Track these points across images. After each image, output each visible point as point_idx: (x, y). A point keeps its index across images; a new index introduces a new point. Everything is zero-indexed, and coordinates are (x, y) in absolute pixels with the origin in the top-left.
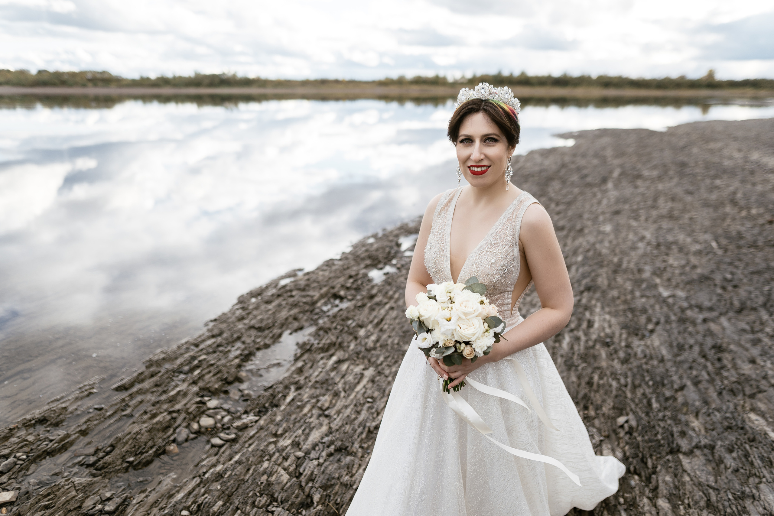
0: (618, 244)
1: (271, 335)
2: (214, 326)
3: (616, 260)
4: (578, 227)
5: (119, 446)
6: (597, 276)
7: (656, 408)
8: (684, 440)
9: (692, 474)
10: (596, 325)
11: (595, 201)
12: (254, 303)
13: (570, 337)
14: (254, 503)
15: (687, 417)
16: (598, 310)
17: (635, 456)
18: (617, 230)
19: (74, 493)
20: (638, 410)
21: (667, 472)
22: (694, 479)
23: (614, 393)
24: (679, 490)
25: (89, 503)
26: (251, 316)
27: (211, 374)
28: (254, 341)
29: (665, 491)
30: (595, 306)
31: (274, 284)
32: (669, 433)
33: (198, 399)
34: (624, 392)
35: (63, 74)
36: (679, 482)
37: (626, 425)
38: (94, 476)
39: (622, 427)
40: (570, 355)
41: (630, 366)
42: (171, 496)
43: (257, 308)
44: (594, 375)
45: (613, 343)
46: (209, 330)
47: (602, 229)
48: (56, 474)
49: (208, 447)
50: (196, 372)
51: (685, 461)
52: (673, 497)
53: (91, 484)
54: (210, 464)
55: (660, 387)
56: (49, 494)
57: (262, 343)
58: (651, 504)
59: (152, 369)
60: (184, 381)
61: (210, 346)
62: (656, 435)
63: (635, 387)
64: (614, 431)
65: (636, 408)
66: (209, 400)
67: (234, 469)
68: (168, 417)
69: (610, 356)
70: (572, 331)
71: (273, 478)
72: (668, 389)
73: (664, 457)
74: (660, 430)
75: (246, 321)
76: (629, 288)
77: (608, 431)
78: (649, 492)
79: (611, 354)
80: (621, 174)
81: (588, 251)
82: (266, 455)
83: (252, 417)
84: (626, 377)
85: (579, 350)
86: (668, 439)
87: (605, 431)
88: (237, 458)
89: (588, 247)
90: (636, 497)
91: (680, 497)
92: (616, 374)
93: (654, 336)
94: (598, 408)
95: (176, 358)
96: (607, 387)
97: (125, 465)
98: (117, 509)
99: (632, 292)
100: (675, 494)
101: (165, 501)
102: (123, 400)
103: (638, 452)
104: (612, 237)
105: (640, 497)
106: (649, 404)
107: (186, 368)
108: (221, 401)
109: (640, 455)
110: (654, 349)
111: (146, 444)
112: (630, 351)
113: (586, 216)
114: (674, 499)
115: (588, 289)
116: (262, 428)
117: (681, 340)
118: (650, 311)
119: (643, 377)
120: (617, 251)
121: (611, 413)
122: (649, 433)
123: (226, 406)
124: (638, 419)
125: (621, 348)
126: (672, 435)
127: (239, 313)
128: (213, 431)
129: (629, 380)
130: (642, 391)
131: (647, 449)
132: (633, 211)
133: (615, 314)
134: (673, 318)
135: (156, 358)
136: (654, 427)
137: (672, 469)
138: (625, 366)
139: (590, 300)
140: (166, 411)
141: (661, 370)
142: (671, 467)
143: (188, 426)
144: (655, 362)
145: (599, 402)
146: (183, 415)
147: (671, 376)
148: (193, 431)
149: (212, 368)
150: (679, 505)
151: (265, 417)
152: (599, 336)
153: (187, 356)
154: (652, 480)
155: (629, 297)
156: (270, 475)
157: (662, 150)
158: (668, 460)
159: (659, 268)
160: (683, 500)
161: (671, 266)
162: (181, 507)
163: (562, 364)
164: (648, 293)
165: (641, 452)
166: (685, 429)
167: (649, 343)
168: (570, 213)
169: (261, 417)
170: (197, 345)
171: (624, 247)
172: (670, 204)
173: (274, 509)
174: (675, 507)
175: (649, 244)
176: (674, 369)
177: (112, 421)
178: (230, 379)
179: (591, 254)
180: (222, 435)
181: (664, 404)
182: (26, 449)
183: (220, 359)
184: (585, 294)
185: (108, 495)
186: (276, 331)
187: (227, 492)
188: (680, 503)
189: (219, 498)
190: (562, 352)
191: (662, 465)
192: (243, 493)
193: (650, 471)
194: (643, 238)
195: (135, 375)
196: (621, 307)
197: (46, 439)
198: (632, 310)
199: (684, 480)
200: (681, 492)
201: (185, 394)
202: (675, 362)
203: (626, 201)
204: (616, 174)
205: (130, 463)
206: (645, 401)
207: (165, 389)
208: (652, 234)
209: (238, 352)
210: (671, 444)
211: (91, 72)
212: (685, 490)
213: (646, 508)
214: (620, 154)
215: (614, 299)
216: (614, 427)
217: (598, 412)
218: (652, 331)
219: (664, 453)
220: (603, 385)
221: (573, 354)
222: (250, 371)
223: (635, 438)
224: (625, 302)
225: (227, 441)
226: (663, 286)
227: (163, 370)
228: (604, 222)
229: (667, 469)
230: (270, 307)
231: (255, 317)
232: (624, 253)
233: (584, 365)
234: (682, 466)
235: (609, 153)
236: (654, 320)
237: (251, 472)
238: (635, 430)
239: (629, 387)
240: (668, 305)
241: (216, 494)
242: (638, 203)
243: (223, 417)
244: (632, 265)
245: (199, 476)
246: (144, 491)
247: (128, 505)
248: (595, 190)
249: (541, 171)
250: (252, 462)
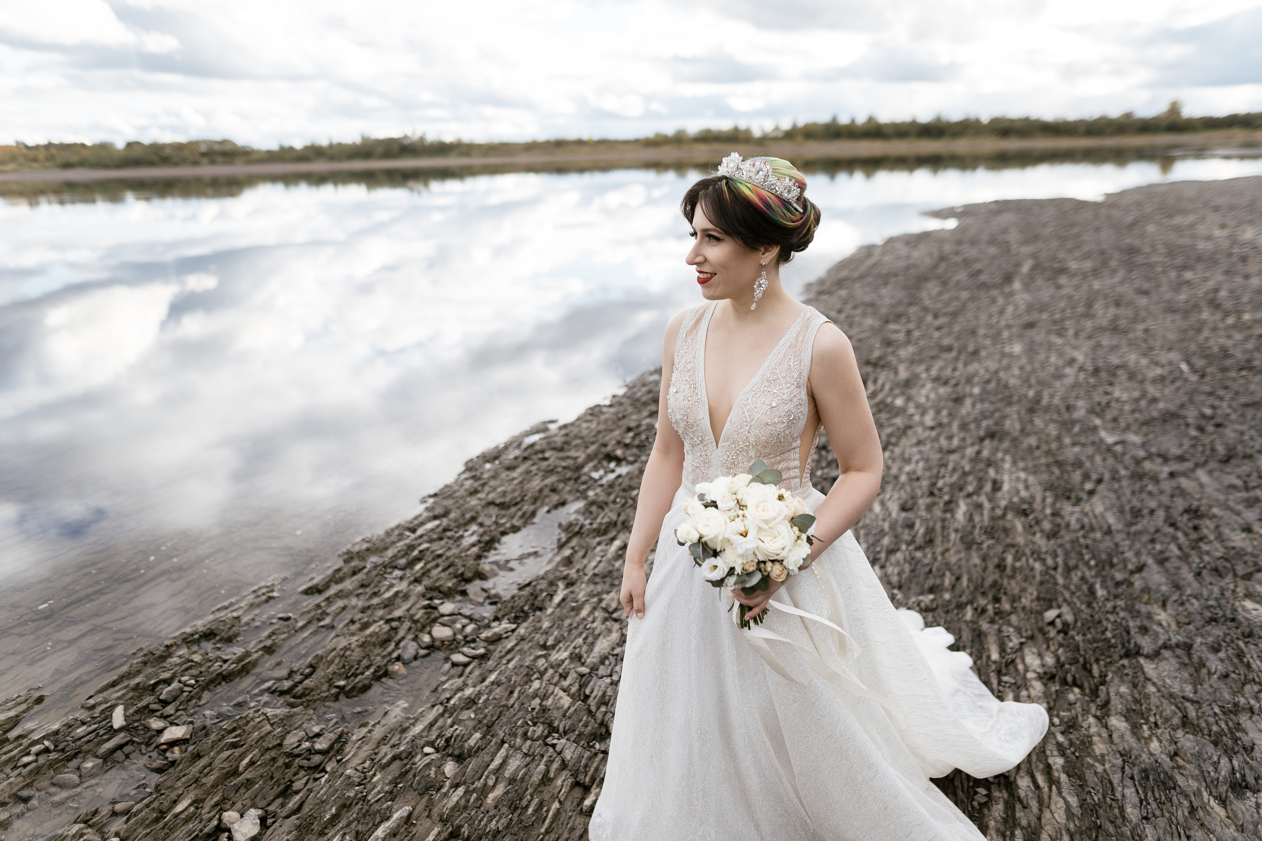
0: (1034, 371)
1: (520, 513)
2: (435, 502)
3: (1031, 393)
4: (971, 348)
5: (321, 666)
6: (1004, 417)
7: (1103, 596)
8: (1146, 637)
9: (1160, 683)
10: (1006, 487)
11: (994, 309)
12: (489, 470)
13: (967, 505)
14: (525, 734)
15: (1149, 607)
16: (1007, 465)
17: (1075, 661)
18: (1031, 350)
19: (268, 728)
20: (1075, 600)
21: (1122, 681)
22: (1163, 689)
23: (1038, 578)
24: (1141, 705)
25: (291, 740)
26: (487, 489)
27: (440, 569)
28: (496, 523)
29: (1120, 707)
30: (1003, 460)
31: (516, 442)
32: (1122, 629)
33: (426, 602)
34: (1053, 577)
36: (1140, 694)
37: (1058, 621)
38: (292, 706)
39: (1052, 623)
40: (969, 529)
41: (1060, 541)
42: (404, 730)
43: (494, 477)
44: (1005, 555)
45: (1033, 511)
46: (427, 509)
47: (1007, 350)
48: (239, 705)
49: (447, 666)
50: (418, 566)
51: (1149, 667)
52: (1132, 714)
53: (290, 717)
54: (454, 687)
55: (1107, 568)
56: (234, 730)
57: (508, 525)
58: (1099, 725)
59: (355, 563)
60: (401, 578)
61: (432, 530)
62: (1103, 632)
63: (1068, 570)
64: (1041, 630)
65: (1071, 597)
66: (442, 603)
67: (491, 692)
68: (386, 628)
69: (1029, 529)
70: (969, 495)
71: (549, 702)
72: (1120, 571)
73: (1117, 662)
74: (1110, 626)
75: (481, 495)
76: (1054, 433)
77: (1032, 630)
78: (1097, 708)
79: (1031, 526)
80: (1034, 268)
81: (988, 382)
82: (534, 673)
83: (505, 625)
84: (1055, 556)
85: (982, 521)
86: (1122, 637)
87: (1026, 631)
88: (492, 677)
89: (987, 377)
90: (1077, 716)
91: (1142, 714)
92: (1039, 553)
93: (1095, 499)
94: (1014, 600)
95: (386, 549)
96: (1027, 571)
97: (334, 691)
98: (331, 747)
99: (1059, 438)
100: (1134, 710)
101: (397, 737)
102: (318, 606)
103: (1078, 656)
104: (1024, 361)
105: (1083, 716)
106: (1092, 592)
107: (402, 561)
108: (458, 605)
109: (1081, 660)
110: (1095, 517)
111: (359, 662)
112: (1059, 520)
113: (982, 332)
114: (1134, 717)
115: (991, 435)
116: (522, 639)
117: (1136, 503)
118: (1088, 464)
119: (1081, 554)
120: (1033, 381)
121: (1035, 606)
122: (1093, 631)
123: (466, 611)
124: (1077, 613)
125: (1046, 517)
126: (1128, 633)
127: (468, 484)
128: (452, 645)
129: (1060, 560)
130: (1079, 574)
131: (1091, 652)
132: (1055, 322)
133: (1035, 470)
134: (1123, 472)
135: (357, 549)
136: (1100, 622)
137: (1130, 677)
138: (1052, 542)
139: (995, 450)
140: (381, 619)
141: (1107, 544)
142: (1127, 675)
143: (416, 639)
144: (1098, 535)
145: (1016, 591)
146: (407, 624)
147: (1123, 553)
148: (424, 645)
149: (440, 561)
150: (1141, 725)
151: (525, 624)
152: (1011, 502)
153: (400, 544)
154: (1100, 693)
155: (1054, 446)
156: (545, 697)
158: (1123, 666)
159: (1099, 404)
160: (1148, 717)
161: (1118, 400)
162: (422, 742)
163: (958, 541)
164: (1083, 439)
165: (1081, 656)
166: (1146, 623)
167: (1087, 508)
168: (957, 328)
169: (519, 625)
170: (413, 531)
171: (1042, 374)
172: (1112, 311)
173: (555, 741)
174: (1136, 727)
175: (1081, 369)
176: (1127, 542)
177: (306, 634)
178: (469, 575)
179: (992, 386)
180: (465, 650)
181: (1113, 591)
182: (194, 672)
183: (449, 548)
184: (987, 442)
185: (316, 729)
186: (527, 508)
187: (485, 722)
188: (1142, 721)
189: (476, 729)
190: (956, 525)
191: (1115, 672)
192: (509, 722)
193: (1096, 681)
194: (1072, 361)
195: (330, 572)
196: (1043, 460)
197: (218, 659)
198: (1060, 464)
199: (1147, 691)
200: (1143, 708)
201: (406, 597)
202: (1128, 534)
203: (1043, 308)
204: (1025, 268)
205: (341, 688)
206: (1085, 588)
207: (376, 590)
208: (1086, 354)
209: (474, 538)
210: (1126, 644)
212: (1149, 704)
213: (1093, 730)
214: (1031, 238)
215: (1030, 449)
216: (1040, 624)
217: (1015, 605)
218: (1091, 493)
219: (1116, 657)
220: (1021, 569)
221: (974, 527)
222: (496, 563)
223: (1073, 638)
224: (1049, 453)
225: (474, 658)
226: (1105, 429)
227: (369, 566)
228: (1010, 339)
229: (1121, 677)
230: (515, 474)
231: (494, 489)
232: (1041, 383)
233: (991, 542)
234: (1144, 673)
235: (1013, 237)
236: (1094, 476)
237: (516, 695)
238: (1071, 627)
239: (1060, 570)
240: (1115, 456)
241: (471, 724)
242: (1063, 311)
243: (464, 627)
244: (1056, 401)
245: (441, 704)
246: (364, 725)
247: (345, 743)
248: (994, 293)
249: (908, 268)
250: (515, 682)
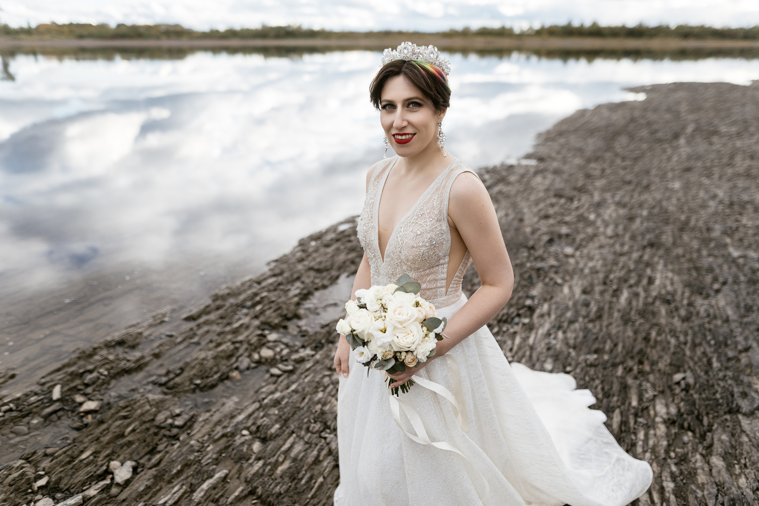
0: (687, 202)
1: (329, 277)
2: (276, 266)
3: (683, 217)
4: (645, 182)
5: (187, 369)
6: (662, 233)
7: (717, 367)
8: (746, 401)
9: (752, 435)
10: (657, 282)
11: (664, 157)
12: (313, 247)
13: (629, 293)
14: (308, 428)
15: (750, 379)
16: (660, 267)
17: (691, 413)
18: (686, 187)
19: (148, 407)
20: (697, 368)
21: (724, 431)
22: (753, 440)
23: (672, 350)
24: (736, 450)
25: (161, 417)
26: (310, 259)
27: (272, 310)
28: (313, 282)
29: (720, 450)
30: (658, 263)
31: (333, 229)
32: (728, 393)
33: (259, 332)
34: (683, 350)
35: (139, 27)
36: (736, 441)
37: (683, 383)
38: (165, 394)
39: (678, 383)
40: (627, 310)
41: (691, 324)
42: (233, 417)
43: (316, 250)
44: (651, 331)
45: (674, 301)
46: (271, 270)
47: (670, 186)
48: (133, 390)
49: (267, 376)
50: (258, 308)
51: (745, 422)
52: (728, 456)
53: (162, 401)
54: (269, 391)
55: (723, 347)
56: (127, 407)
57: (320, 284)
58: (704, 461)
59: (219, 303)
60: (246, 315)
61: (271, 284)
62: (714, 394)
63: (695, 345)
64: (670, 388)
65: (694, 366)
66: (270, 334)
67: (291, 397)
68: (232, 347)
69: (670, 314)
70: (631, 286)
71: (327, 408)
72: (732, 350)
73: (722, 416)
74: (720, 390)
75: (306, 263)
76: (696, 247)
77: (663, 386)
78: (703, 449)
79: (671, 312)
81: (654, 207)
82: (321, 387)
83: (308, 352)
84: (686, 334)
85: (637, 305)
86: (728, 398)
87: (659, 387)
88: (293, 387)
89: (654, 204)
90: (688, 453)
91: (736, 457)
92: (675, 331)
93: (720, 296)
94: (653, 363)
95: (240, 294)
96: (665, 344)
97: (193, 386)
98: (185, 424)
99: (699, 251)
100: (730, 453)
101: (227, 421)
102: (191, 329)
103: (694, 410)
104: (680, 194)
105: (692, 453)
106: (709, 363)
107: (249, 303)
108: (280, 335)
109: (696, 412)
110: (719, 308)
111: (211, 369)
112: (692, 309)
113: (654, 172)
114: (730, 458)
115: (652, 245)
116: (317, 362)
117: (749, 301)
118: (717, 271)
119: (705, 336)
120: (686, 208)
121: (668, 369)
122: (707, 392)
123: (285, 340)
124: (697, 378)
125: (683, 306)
126: (733, 396)
127: (299, 255)
128: (272, 362)
129: (689, 338)
130: (702, 349)
131: (703, 407)
132: (706, 168)
133: (679, 272)
134: (742, 278)
135: (221, 293)
136: (713, 386)
137: (730, 429)
138: (685, 325)
139: (652, 256)
140: (229, 340)
141: (725, 329)
142: (728, 427)
143: (250, 356)
144: (719, 322)
145: (655, 358)
146: (245, 346)
147: (735, 337)
148: (254, 360)
149: (273, 305)
150: (734, 464)
151: (321, 352)
152: (660, 294)
153: (250, 292)
154: (707, 438)
155: (695, 255)
156: (325, 404)
157: (744, 105)
158: (726, 420)
159: (731, 228)
160: (740, 459)
161: (744, 226)
162: (242, 427)
163: (619, 319)
164: (716, 252)
165: (696, 409)
166: (747, 390)
167: (713, 302)
168: (637, 169)
169: (317, 352)
170: (259, 283)
171: (692, 205)
172: (748, 162)
173: (327, 435)
174: (730, 466)
175: (721, 202)
176: (739, 330)
177: (181, 347)
178: (290, 315)
179: (656, 211)
180: (281, 366)
181: (725, 364)
182: (108, 366)
183: (280, 297)
184: (648, 250)
185: (178, 411)
186: (334, 273)
187: (284, 417)
188: (736, 462)
189: (277, 422)
190: (619, 307)
191: (719, 424)
192: (299, 419)
193: (705, 428)
194: (714, 197)
195: (202, 307)
196: (686, 265)
197: (124, 359)
198: (697, 269)
199: (741, 440)
200: (737, 452)
201: (247, 327)
202: (741, 323)
203: (698, 158)
205: (197, 385)
206: (705, 360)
207: (229, 321)
208: (725, 193)
209: (297, 291)
210: (730, 404)
211: (164, 25)
212: (742, 450)
213: (699, 464)
215: (678, 257)
216: (670, 383)
217: (654, 367)
218: (718, 291)
219: (722, 413)
220: (661, 342)
221: (631, 309)
222: (309, 309)
223: (692, 395)
224: (690, 260)
225: (285, 372)
226: (733, 246)
227: (228, 304)
228: (673, 179)
229: (724, 428)
230: (329, 250)
231: (314, 259)
232: (692, 211)
233: (642, 321)
234: (740, 426)
236: (721, 280)
237: (306, 401)
238: (692, 387)
239: (689, 345)
240: (738, 266)
241: (275, 418)
242: (712, 160)
243: (282, 350)
244: (701, 224)
245: (259, 401)
246: (209, 411)
247: (194, 422)
248: (666, 146)
249: (607, 126)
250: (308, 392)
